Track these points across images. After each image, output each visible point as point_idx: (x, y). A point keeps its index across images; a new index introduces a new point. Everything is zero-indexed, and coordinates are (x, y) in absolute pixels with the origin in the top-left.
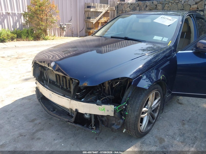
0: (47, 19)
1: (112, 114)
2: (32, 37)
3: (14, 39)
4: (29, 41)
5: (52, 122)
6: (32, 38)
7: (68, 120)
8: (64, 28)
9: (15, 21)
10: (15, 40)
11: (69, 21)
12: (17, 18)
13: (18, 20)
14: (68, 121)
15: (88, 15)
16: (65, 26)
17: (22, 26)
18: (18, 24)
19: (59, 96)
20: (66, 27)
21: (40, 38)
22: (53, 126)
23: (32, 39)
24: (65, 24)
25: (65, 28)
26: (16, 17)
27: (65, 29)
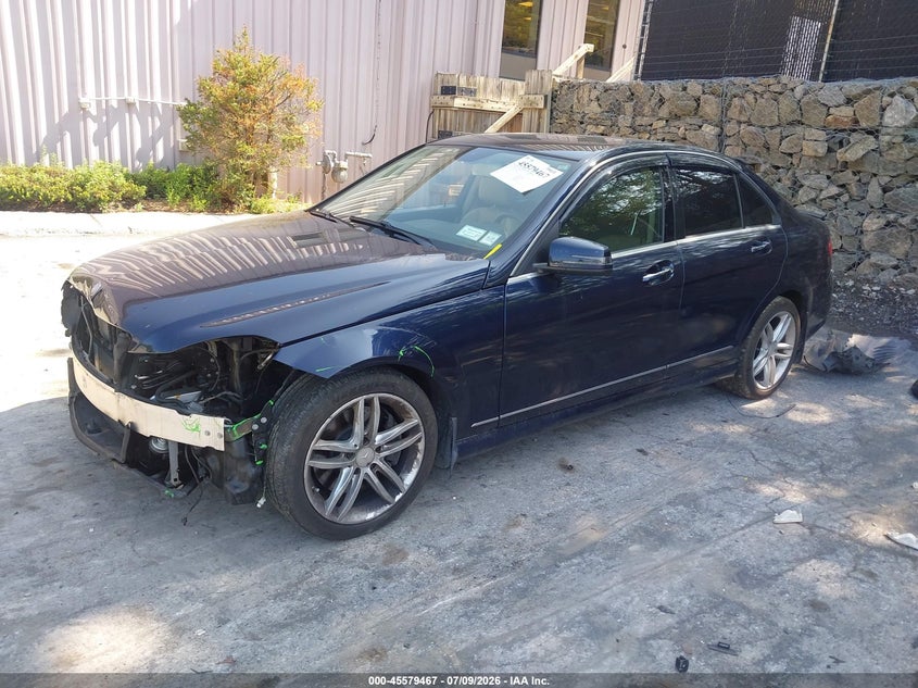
0: (270, 131)
1: (220, 446)
2: (205, 197)
3: (136, 202)
4: (193, 211)
5: (100, 471)
6: (204, 201)
7: (113, 456)
8: (338, 169)
9: (150, 134)
10: (140, 206)
11: (363, 144)
12: (158, 124)
13: (162, 133)
14: (114, 460)
15: (442, 121)
16: (344, 164)
17: (177, 154)
18: (160, 146)
19: (98, 384)
20: (346, 167)
21: (232, 203)
22: (94, 482)
23: (200, 204)
24: (346, 156)
25: (341, 169)
26: (157, 119)
27: (343, 173)
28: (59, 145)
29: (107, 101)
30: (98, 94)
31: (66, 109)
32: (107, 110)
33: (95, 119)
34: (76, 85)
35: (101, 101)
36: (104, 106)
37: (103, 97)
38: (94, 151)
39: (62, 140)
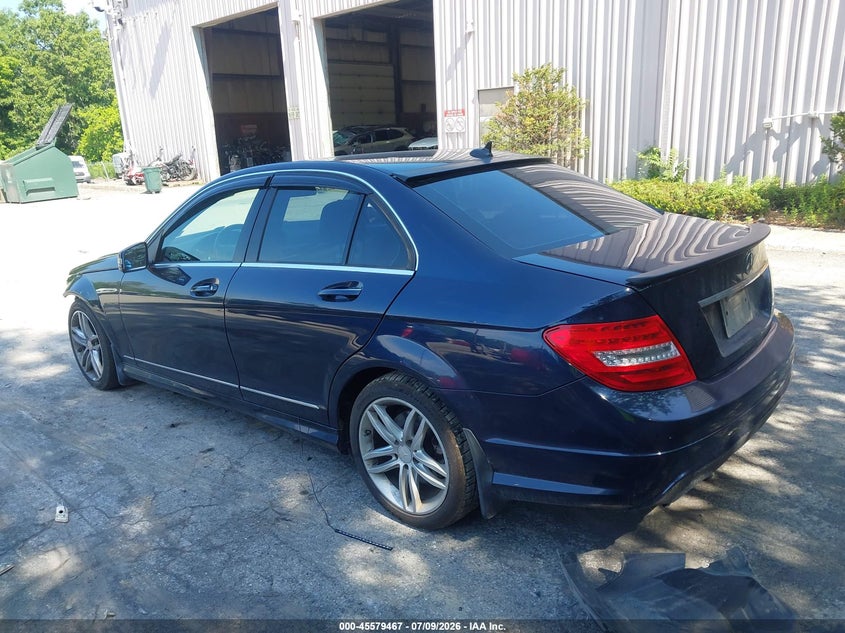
28: (742, 163)
29: (791, 118)
30: (785, 113)
31: (753, 130)
32: (790, 128)
33: (777, 137)
34: (765, 107)
35: (785, 119)
36: (788, 124)
37: (789, 115)
38: (772, 167)
39: (745, 159)
